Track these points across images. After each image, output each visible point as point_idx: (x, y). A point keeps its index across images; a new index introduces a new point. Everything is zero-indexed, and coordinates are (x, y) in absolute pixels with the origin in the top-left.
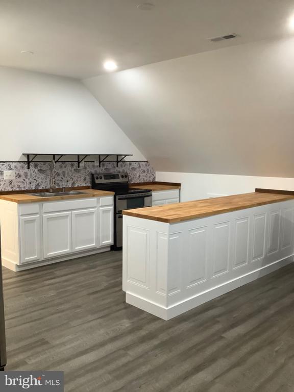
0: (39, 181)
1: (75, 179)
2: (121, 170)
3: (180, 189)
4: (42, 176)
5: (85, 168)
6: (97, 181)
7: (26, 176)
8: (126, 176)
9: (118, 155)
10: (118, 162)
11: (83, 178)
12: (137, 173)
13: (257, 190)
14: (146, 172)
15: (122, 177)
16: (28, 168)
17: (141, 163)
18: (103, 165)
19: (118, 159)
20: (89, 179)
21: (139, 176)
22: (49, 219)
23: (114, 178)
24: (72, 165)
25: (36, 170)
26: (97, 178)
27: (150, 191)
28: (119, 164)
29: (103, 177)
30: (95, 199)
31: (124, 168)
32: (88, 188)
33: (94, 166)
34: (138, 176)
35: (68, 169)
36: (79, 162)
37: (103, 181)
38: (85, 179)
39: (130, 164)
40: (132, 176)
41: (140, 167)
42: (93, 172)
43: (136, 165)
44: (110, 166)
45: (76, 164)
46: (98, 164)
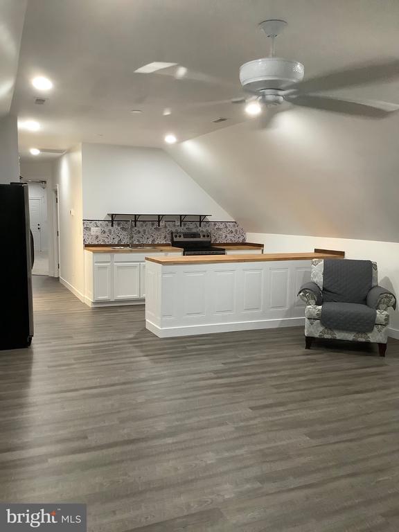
0: (122, 237)
1: (155, 236)
2: (204, 230)
3: (263, 250)
4: (125, 233)
5: (166, 227)
6: (175, 239)
7: (110, 233)
8: (208, 236)
9: (200, 216)
10: (200, 222)
11: (163, 236)
12: (223, 233)
13: (316, 251)
14: (234, 233)
15: (204, 236)
16: (112, 226)
17: (228, 224)
18: (185, 225)
19: (201, 219)
20: (169, 237)
21: (226, 236)
22: (118, 267)
23: (195, 237)
24: (153, 224)
25: (119, 228)
26: (176, 236)
27: (224, 250)
28: (202, 224)
29: (182, 236)
30: (163, 254)
31: (207, 228)
32: (167, 245)
33: (175, 225)
34: (224, 236)
35: (149, 227)
36: (159, 221)
37: (182, 239)
38: (165, 237)
39: (215, 225)
40: (217, 236)
41: (226, 227)
42: (174, 231)
43: (222, 226)
44: (192, 226)
45: (157, 223)
46: (179, 224)
